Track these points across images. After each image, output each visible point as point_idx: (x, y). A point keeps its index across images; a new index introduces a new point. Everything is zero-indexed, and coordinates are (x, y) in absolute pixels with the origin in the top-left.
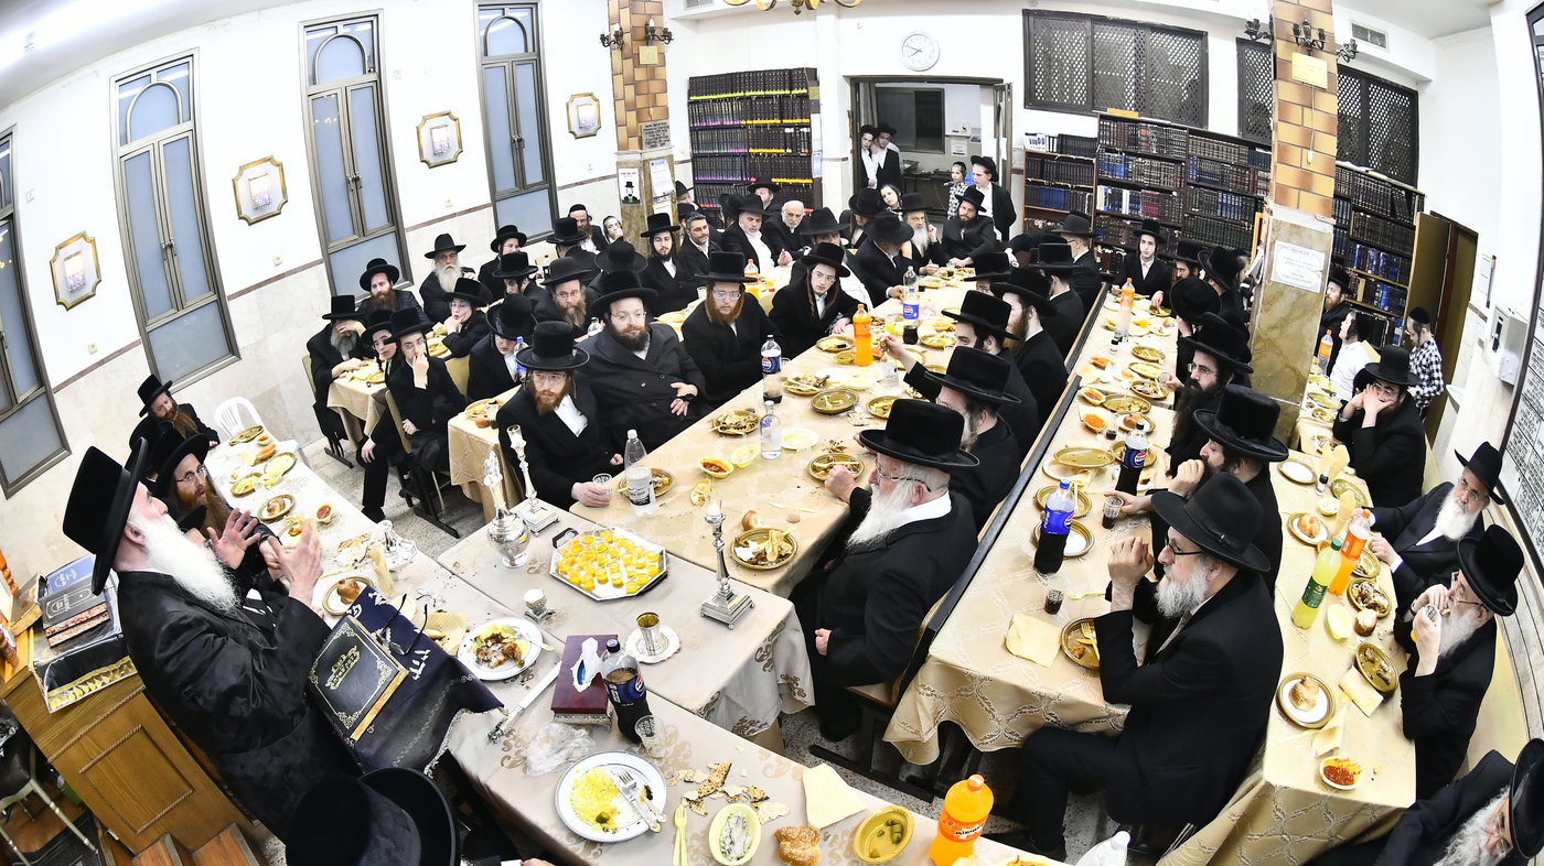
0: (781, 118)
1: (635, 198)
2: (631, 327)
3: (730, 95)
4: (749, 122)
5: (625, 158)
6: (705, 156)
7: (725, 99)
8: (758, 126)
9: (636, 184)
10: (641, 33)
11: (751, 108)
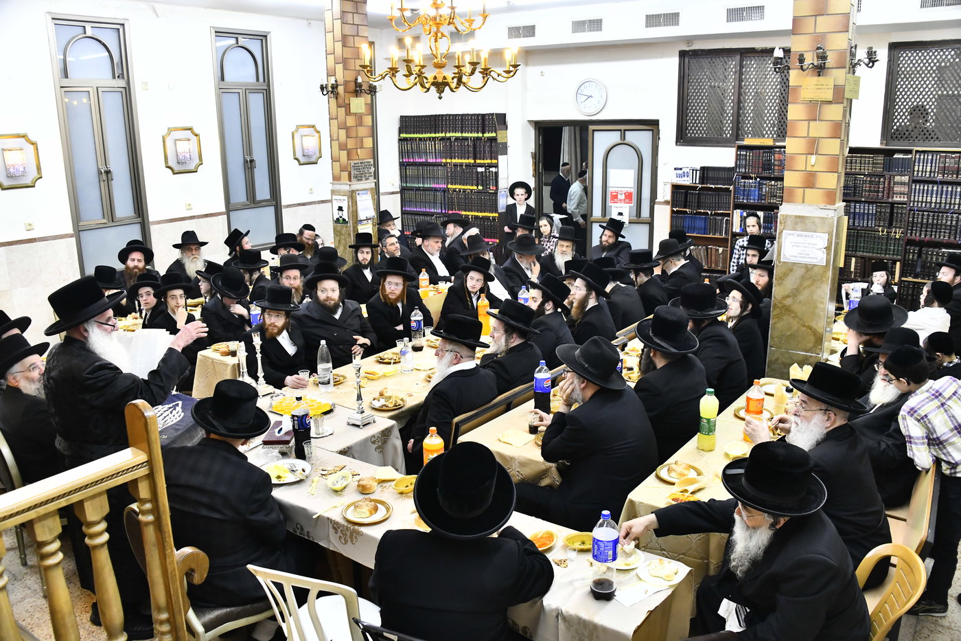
0: (475, 158)
1: (344, 220)
2: (328, 298)
3: (433, 135)
4: (449, 161)
5: (337, 187)
6: (411, 189)
7: (430, 138)
8: (456, 165)
9: (345, 208)
10: (352, 87)
11: (450, 148)
